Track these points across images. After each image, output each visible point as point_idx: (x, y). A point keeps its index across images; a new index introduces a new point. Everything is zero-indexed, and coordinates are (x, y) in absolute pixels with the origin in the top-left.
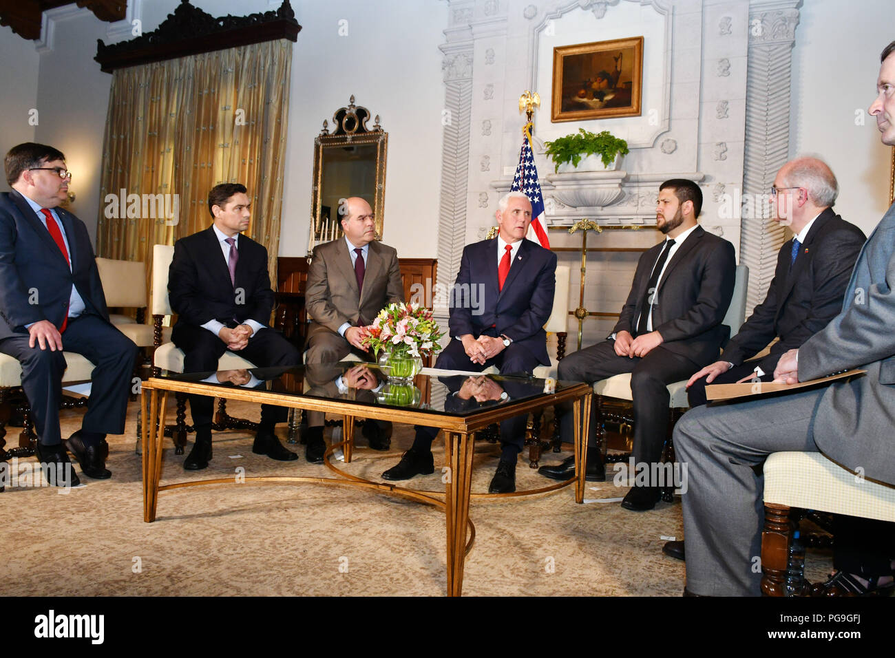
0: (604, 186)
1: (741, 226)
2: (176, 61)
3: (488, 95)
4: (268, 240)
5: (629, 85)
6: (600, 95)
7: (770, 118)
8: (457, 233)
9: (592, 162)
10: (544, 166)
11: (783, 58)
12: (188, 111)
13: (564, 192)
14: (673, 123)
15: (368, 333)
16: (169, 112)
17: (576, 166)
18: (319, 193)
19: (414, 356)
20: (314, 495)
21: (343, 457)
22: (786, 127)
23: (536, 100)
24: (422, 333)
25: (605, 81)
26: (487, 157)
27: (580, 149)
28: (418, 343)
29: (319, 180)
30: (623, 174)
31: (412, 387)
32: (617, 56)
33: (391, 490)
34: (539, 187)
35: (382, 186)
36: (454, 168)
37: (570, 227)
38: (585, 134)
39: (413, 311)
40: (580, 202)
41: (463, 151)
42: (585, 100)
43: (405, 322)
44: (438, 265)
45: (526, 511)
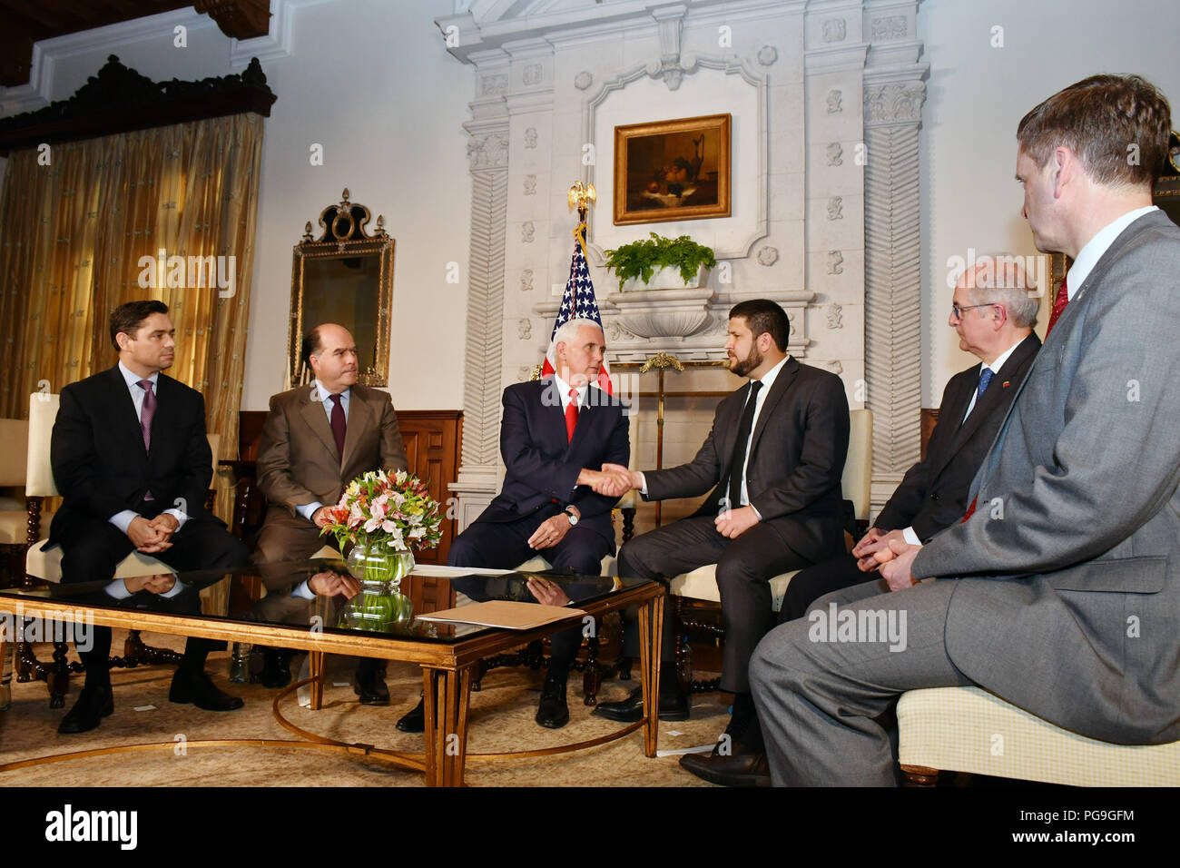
0: (686, 308)
1: (865, 361)
2: (99, 142)
3: (529, 189)
4: (226, 387)
5: (714, 176)
6: (677, 189)
7: (895, 219)
8: (490, 374)
9: (667, 277)
10: (604, 283)
11: (908, 142)
12: (115, 210)
13: (631, 317)
14: (773, 226)
15: (331, 517)
16: (88, 209)
17: (647, 282)
18: (299, 322)
19: (397, 550)
20: (253, 766)
21: (309, 702)
22: (917, 231)
23: (590, 193)
24: (409, 514)
25: (683, 171)
26: (529, 272)
27: (652, 260)
28: (404, 530)
29: (300, 305)
30: (709, 292)
31: (399, 596)
32: (697, 139)
33: (367, 753)
34: (596, 309)
35: (387, 312)
36: (486, 286)
37: (642, 365)
38: (658, 240)
39: (397, 483)
40: (654, 330)
41: (497, 263)
42: (657, 195)
43: (383, 499)
44: (465, 419)
45: (571, 775)
